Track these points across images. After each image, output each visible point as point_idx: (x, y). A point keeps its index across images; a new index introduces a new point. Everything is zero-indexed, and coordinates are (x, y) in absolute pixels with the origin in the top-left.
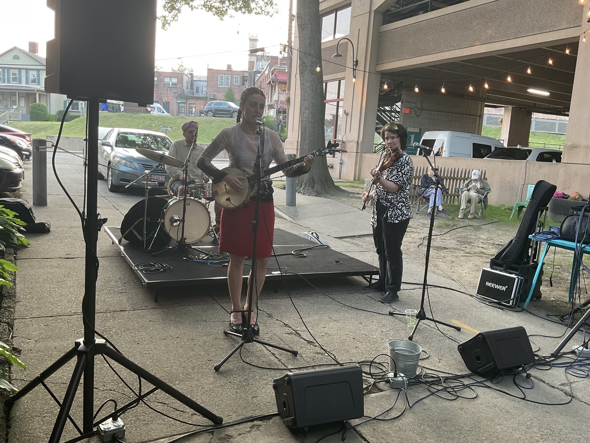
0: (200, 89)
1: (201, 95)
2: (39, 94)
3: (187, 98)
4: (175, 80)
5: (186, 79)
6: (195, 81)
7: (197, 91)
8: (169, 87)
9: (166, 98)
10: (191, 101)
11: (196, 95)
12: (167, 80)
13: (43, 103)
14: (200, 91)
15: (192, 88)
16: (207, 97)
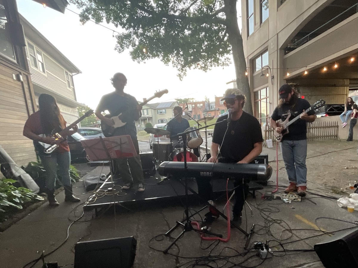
0: (213, 106)
1: (213, 109)
2: (148, 119)
3: (207, 112)
4: (202, 105)
5: (206, 103)
6: (210, 104)
7: (212, 108)
8: (200, 108)
9: (199, 113)
10: (209, 113)
11: (211, 110)
12: (198, 105)
13: (150, 122)
14: (213, 108)
15: (209, 107)
16: (215, 110)
